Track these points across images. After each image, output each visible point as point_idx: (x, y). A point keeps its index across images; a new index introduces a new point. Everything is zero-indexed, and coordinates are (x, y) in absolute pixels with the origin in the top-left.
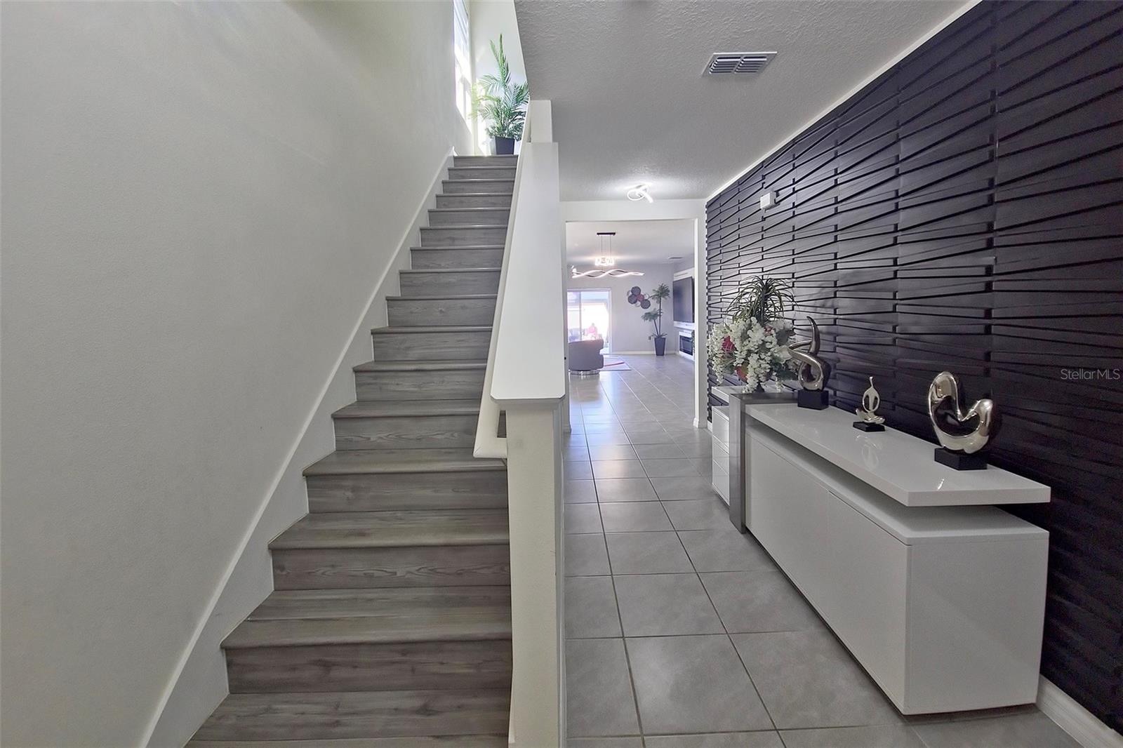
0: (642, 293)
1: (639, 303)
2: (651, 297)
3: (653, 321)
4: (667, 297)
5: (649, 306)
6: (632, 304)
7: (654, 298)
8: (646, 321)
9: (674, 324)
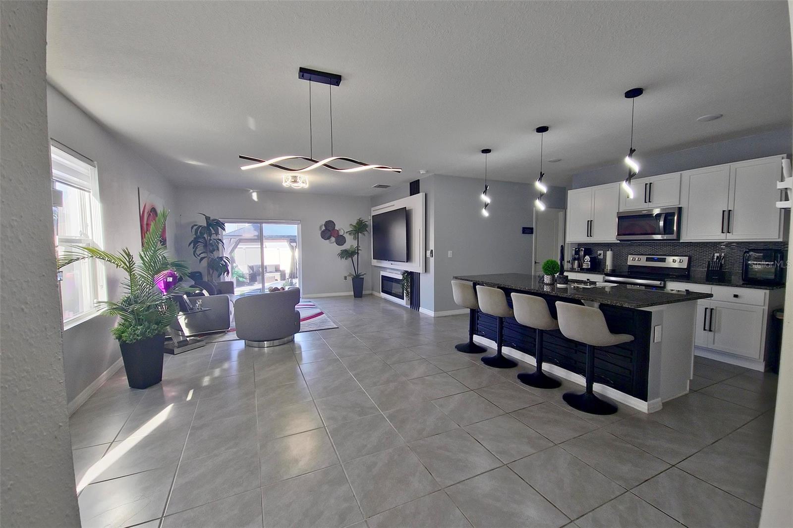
0: (337, 228)
1: (333, 239)
2: (347, 232)
3: (350, 259)
4: (366, 232)
5: (345, 242)
6: (325, 239)
7: (350, 234)
8: (342, 259)
9: (375, 262)
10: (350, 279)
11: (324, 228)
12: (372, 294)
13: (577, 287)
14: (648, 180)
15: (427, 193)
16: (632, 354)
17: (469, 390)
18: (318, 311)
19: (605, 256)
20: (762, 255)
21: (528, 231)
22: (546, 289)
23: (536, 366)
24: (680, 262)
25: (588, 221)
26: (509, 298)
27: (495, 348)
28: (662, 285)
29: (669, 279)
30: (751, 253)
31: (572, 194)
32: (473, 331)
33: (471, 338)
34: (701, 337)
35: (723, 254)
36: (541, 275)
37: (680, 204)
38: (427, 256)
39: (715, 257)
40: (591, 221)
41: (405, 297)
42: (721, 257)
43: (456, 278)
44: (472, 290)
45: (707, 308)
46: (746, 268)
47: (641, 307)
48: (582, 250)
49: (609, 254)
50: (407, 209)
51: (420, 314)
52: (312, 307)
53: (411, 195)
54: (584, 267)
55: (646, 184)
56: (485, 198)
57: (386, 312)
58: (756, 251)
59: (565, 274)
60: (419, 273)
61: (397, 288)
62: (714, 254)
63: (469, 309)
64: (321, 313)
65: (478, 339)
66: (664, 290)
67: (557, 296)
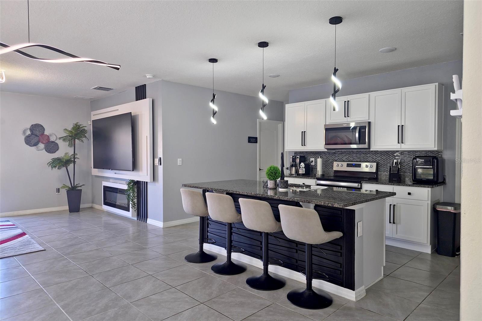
0: (46, 133)
1: (41, 146)
2: (60, 138)
3: (64, 168)
4: (84, 139)
5: (58, 150)
6: (30, 146)
7: (64, 140)
8: (54, 169)
9: (96, 172)
10: (64, 192)
11: (28, 132)
12: (92, 208)
13: (296, 190)
14: (346, 98)
15: (154, 98)
16: (341, 249)
17: (198, 303)
18: (19, 231)
19: (316, 162)
20: (423, 160)
21: (253, 140)
22: (270, 193)
23: (263, 269)
24: (371, 167)
25: (302, 132)
26: (237, 204)
27: (225, 255)
28: (359, 187)
29: (364, 182)
30: (418, 159)
31: (289, 108)
32: (204, 239)
33: (201, 247)
34: (389, 229)
35: (399, 161)
36: (265, 181)
37: (369, 119)
38: (155, 164)
39: (394, 163)
40: (305, 132)
41: (131, 208)
42: (398, 163)
43: (185, 186)
44: (201, 198)
45: (391, 205)
46: (415, 171)
47: (347, 206)
48: (298, 158)
49: (319, 161)
50: (132, 115)
51: (148, 225)
52: (13, 227)
53: (137, 100)
54: (300, 173)
55: (345, 102)
56: (214, 107)
57: (107, 226)
58: (420, 158)
59: (286, 179)
60: (147, 182)
61: (121, 199)
62: (393, 161)
63: (199, 217)
64: (23, 234)
65: (208, 248)
66: (360, 191)
67: (279, 199)
